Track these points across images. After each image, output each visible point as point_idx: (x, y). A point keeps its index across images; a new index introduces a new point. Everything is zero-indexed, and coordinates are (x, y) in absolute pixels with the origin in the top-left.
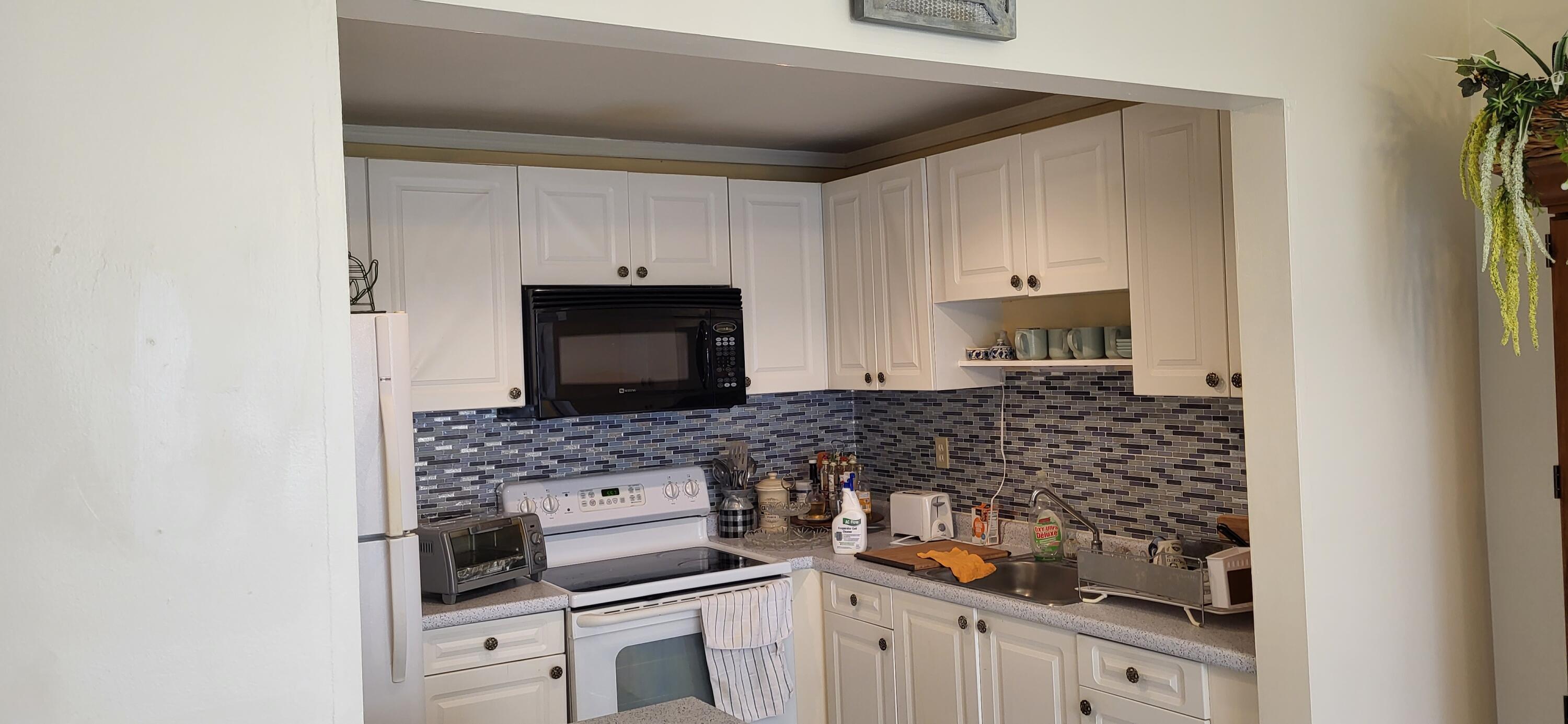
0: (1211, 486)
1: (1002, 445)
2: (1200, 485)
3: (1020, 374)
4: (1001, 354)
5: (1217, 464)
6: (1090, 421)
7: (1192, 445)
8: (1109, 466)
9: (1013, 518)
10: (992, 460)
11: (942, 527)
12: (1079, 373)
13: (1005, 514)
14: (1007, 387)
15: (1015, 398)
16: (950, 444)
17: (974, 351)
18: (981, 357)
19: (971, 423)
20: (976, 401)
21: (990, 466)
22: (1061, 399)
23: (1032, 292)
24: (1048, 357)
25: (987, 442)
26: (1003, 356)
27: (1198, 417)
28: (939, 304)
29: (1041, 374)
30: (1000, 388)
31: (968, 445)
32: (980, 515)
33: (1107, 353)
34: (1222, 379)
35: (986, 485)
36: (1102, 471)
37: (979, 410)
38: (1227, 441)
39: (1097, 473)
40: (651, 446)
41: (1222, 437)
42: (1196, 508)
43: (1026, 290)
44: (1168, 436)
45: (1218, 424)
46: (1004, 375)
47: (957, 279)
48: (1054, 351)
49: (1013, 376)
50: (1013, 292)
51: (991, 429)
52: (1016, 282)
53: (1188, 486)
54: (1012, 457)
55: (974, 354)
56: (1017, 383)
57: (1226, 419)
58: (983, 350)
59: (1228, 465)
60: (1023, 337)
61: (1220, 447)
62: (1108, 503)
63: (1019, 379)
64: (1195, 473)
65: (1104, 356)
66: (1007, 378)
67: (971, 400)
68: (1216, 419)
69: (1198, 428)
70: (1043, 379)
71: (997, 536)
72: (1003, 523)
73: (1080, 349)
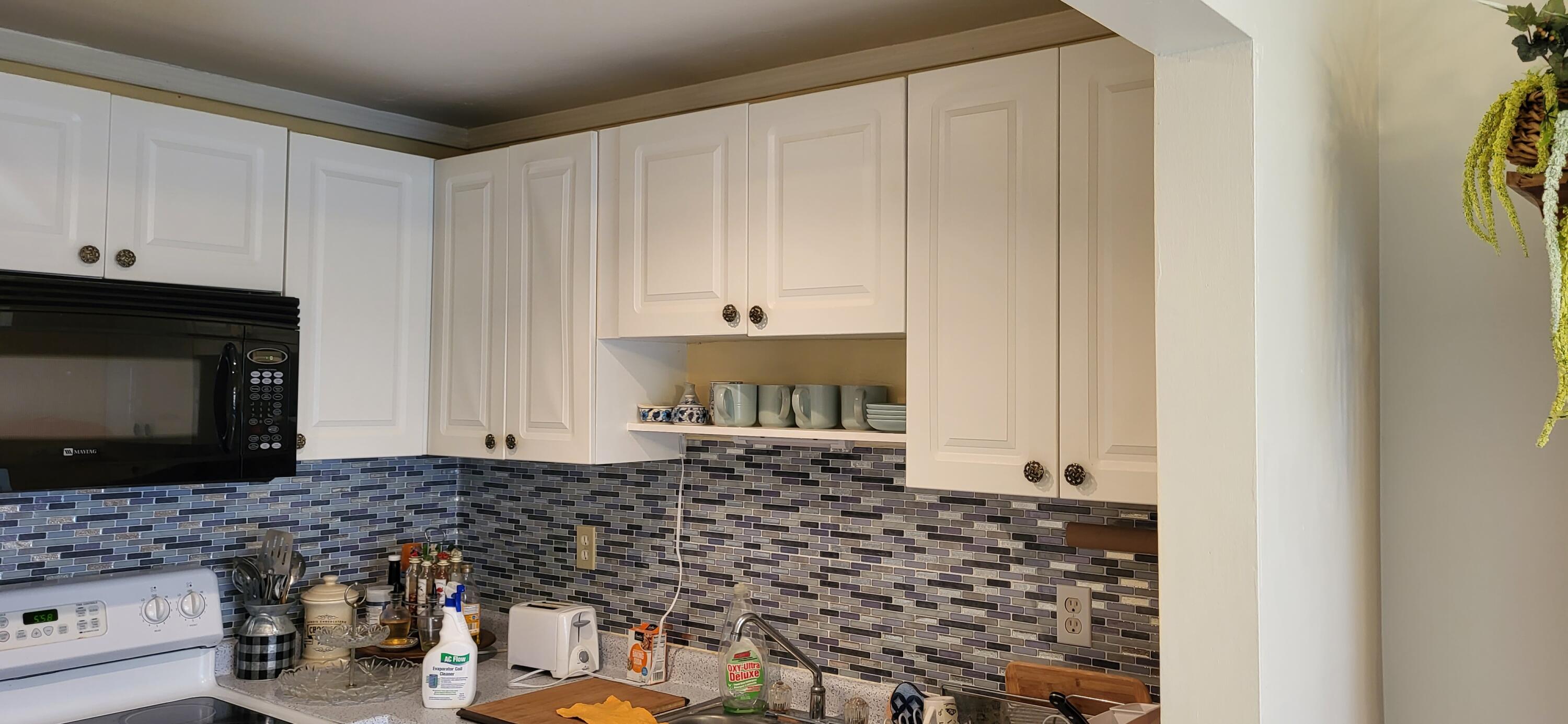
0: (982, 613)
1: (678, 541)
2: (965, 611)
3: (708, 444)
4: (691, 415)
5: (991, 583)
6: (806, 514)
7: (958, 554)
8: (832, 577)
9: (685, 643)
10: (661, 562)
11: (584, 657)
12: (794, 448)
13: (676, 638)
14: (687, 462)
15: (699, 476)
16: (599, 535)
17: (651, 410)
18: (660, 419)
19: (632, 508)
20: (641, 478)
21: (656, 570)
22: (767, 482)
23: (754, 331)
24: (757, 424)
25: (653, 535)
26: (694, 419)
27: (965, 516)
28: (606, 341)
29: (739, 446)
30: (677, 461)
31: (625, 538)
32: (642, 640)
33: (845, 422)
34: (1047, 472)
35: (653, 595)
36: (823, 583)
37: (644, 491)
38: (1007, 551)
39: (814, 585)
40: (127, 537)
41: (1000, 546)
42: (958, 642)
43: (745, 327)
44: (921, 538)
45: (994, 527)
46: (685, 443)
47: (637, 305)
48: (767, 415)
49: (695, 447)
50: (725, 329)
51: (660, 517)
52: (730, 315)
53: (947, 611)
54: (689, 559)
55: (651, 414)
56: (703, 456)
57: (1005, 520)
58: (663, 409)
59: (1007, 585)
60: (727, 394)
61: (996, 558)
62: (828, 629)
63: (706, 450)
64: (957, 594)
65: (838, 426)
66: (689, 449)
67: (633, 476)
68: (992, 519)
69: (965, 532)
70: (741, 452)
71: (663, 670)
72: (672, 651)
73: (807, 415)
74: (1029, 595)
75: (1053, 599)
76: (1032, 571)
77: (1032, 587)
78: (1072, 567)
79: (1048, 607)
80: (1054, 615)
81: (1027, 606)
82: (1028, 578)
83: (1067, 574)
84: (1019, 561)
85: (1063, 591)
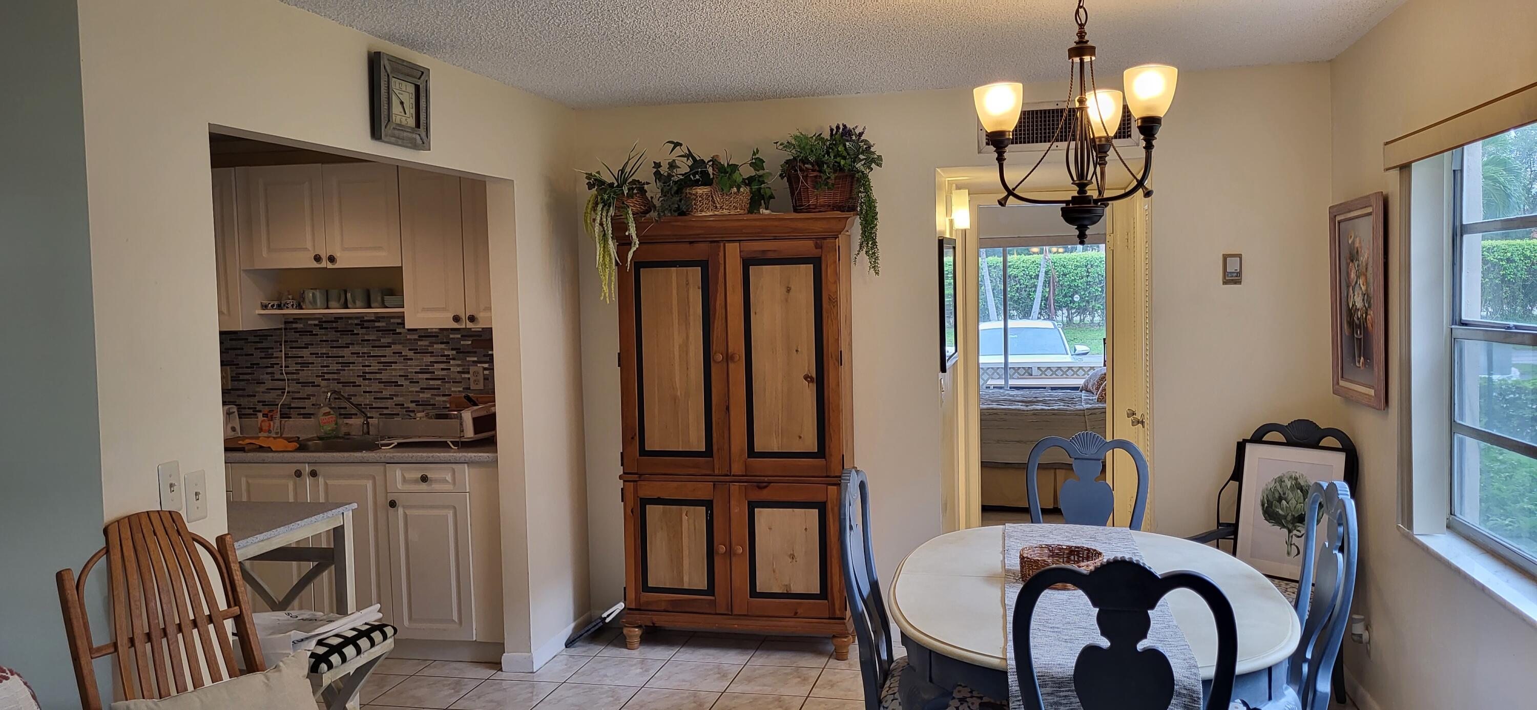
0: (439, 382)
1: (283, 368)
2: (432, 382)
3: (297, 319)
4: (293, 305)
5: (442, 369)
6: (352, 349)
7: (428, 359)
8: (368, 376)
9: (290, 418)
10: (272, 380)
12: (346, 318)
13: (284, 416)
14: (285, 329)
15: (292, 336)
16: (232, 371)
17: (269, 303)
18: (275, 307)
19: (253, 355)
20: (257, 339)
21: (269, 384)
22: (332, 335)
23: (329, 266)
24: (328, 308)
25: (267, 367)
26: (294, 307)
27: (430, 343)
28: (245, 271)
29: (315, 319)
30: (281, 329)
31: (249, 371)
32: (267, 417)
33: (372, 305)
34: (461, 318)
35: (268, 397)
36: (363, 379)
37: (260, 345)
38: (449, 355)
39: (359, 381)
42: (429, 396)
43: (325, 264)
44: (411, 354)
45: (443, 346)
46: (283, 320)
47: (265, 254)
48: (331, 304)
49: (289, 322)
50: (314, 265)
51: (271, 358)
52: (317, 259)
53: (423, 384)
54: (290, 377)
55: (270, 305)
56: (294, 326)
57: (448, 343)
58: (276, 303)
59: (450, 369)
60: (313, 294)
61: (444, 359)
62: (368, 399)
63: (296, 323)
64: (428, 376)
65: (370, 307)
66: (286, 323)
67: (251, 339)
68: (442, 343)
69: (430, 349)
70: (316, 322)
71: (279, 430)
72: (283, 422)
73: (354, 302)
74: (458, 372)
75: (468, 373)
76: (459, 362)
77: (459, 369)
78: (475, 359)
79: (467, 376)
80: (469, 379)
81: (458, 376)
82: (458, 365)
83: (474, 362)
84: (454, 359)
85: (472, 369)
